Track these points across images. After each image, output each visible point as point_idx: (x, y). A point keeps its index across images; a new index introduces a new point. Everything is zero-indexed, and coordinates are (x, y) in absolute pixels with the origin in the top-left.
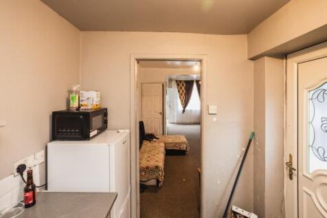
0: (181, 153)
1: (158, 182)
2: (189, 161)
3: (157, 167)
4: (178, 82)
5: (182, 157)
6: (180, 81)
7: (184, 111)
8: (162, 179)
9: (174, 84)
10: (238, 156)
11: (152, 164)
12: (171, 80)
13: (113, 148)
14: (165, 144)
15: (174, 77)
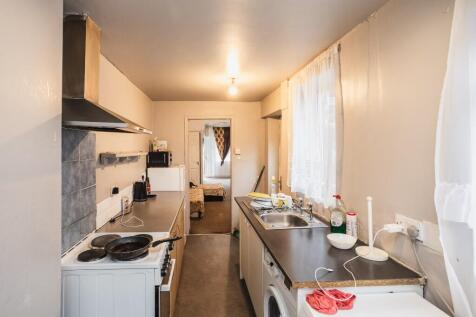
0: (219, 199)
1: (200, 213)
2: (225, 204)
3: (199, 202)
4: (216, 130)
5: (219, 203)
6: (218, 128)
7: (222, 163)
8: (203, 211)
9: (211, 132)
10: (255, 182)
11: (195, 199)
12: (207, 127)
13: (182, 169)
14: (204, 190)
15: (211, 123)
